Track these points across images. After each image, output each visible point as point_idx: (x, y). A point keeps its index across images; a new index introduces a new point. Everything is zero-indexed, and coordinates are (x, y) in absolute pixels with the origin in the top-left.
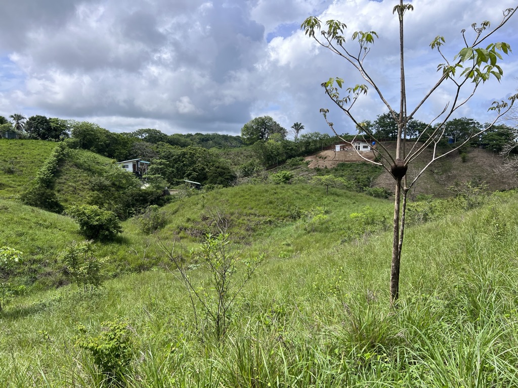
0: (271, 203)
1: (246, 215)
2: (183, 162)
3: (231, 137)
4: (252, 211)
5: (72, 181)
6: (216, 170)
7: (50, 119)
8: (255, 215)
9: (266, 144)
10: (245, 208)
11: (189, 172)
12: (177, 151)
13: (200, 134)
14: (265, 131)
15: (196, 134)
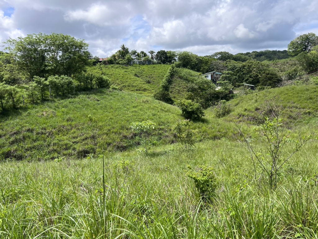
0: (311, 99)
1: (289, 107)
2: (243, 72)
3: (279, 52)
4: (295, 105)
5: (178, 86)
6: (267, 76)
7: (167, 51)
8: (297, 108)
9: (309, 54)
10: (289, 102)
11: (246, 78)
12: (239, 64)
13: (255, 52)
14: (308, 44)
15: (253, 52)
